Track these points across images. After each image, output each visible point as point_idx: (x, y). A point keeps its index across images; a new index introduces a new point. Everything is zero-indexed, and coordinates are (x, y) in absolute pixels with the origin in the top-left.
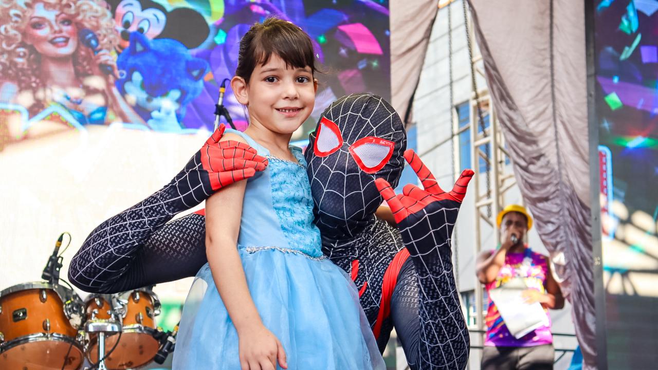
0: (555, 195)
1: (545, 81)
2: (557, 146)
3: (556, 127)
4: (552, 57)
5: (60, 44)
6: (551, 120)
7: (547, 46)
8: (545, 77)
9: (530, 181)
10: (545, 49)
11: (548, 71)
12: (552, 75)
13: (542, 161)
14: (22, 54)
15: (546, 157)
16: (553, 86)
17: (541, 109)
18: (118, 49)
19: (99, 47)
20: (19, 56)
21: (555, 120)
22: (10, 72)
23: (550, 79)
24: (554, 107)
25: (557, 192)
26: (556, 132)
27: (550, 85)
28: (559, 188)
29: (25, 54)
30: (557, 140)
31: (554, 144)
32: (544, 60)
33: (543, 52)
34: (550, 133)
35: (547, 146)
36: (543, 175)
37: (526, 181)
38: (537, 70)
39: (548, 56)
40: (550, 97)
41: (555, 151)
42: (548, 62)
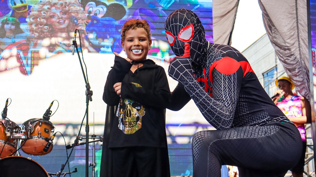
0: (299, 73)
1: (294, 20)
2: (300, 50)
3: (299, 41)
4: (297, 9)
5: (62, 23)
6: (297, 39)
7: (294, 4)
8: (294, 18)
9: (287, 67)
10: (293, 6)
11: (295, 16)
12: (297, 17)
13: (293, 58)
14: (46, 28)
15: (295, 55)
16: (297, 22)
17: (292, 34)
18: (86, 23)
19: (78, 23)
20: (45, 29)
21: (299, 38)
22: (42, 36)
23: (296, 19)
24: (298, 32)
25: (300, 72)
26: (299, 44)
27: (296, 22)
28: (301, 70)
29: (47, 28)
30: (299, 47)
31: (298, 49)
32: (293, 11)
33: (293, 7)
34: (296, 44)
35: (295, 50)
36: (293, 64)
37: (286, 68)
38: (290, 16)
39: (295, 9)
40: (296, 28)
41: (299, 52)
42: (295, 12)
